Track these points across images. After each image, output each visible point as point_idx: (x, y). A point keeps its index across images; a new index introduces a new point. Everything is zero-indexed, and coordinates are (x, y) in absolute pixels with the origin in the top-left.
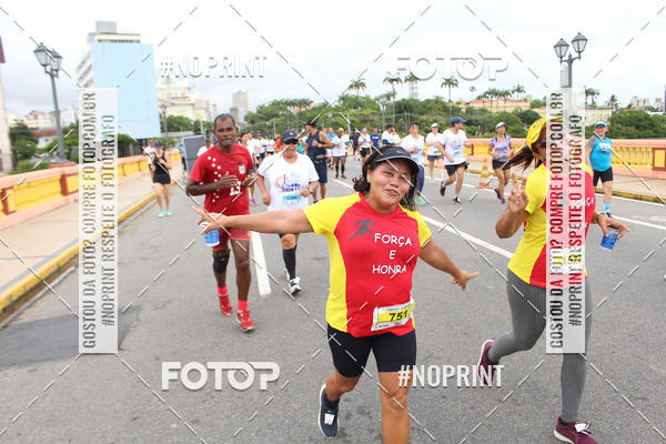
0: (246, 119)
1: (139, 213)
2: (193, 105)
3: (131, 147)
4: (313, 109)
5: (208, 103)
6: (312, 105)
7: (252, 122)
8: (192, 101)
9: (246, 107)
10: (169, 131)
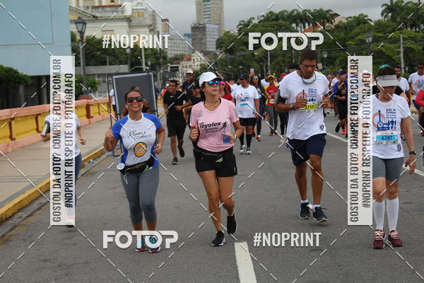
0: (220, 44)
1: (36, 205)
2: (128, 19)
3: (21, 89)
4: (337, 27)
5: (154, 15)
6: (337, 21)
7: (231, 51)
8: (128, 13)
9: (220, 24)
10: (87, 64)
